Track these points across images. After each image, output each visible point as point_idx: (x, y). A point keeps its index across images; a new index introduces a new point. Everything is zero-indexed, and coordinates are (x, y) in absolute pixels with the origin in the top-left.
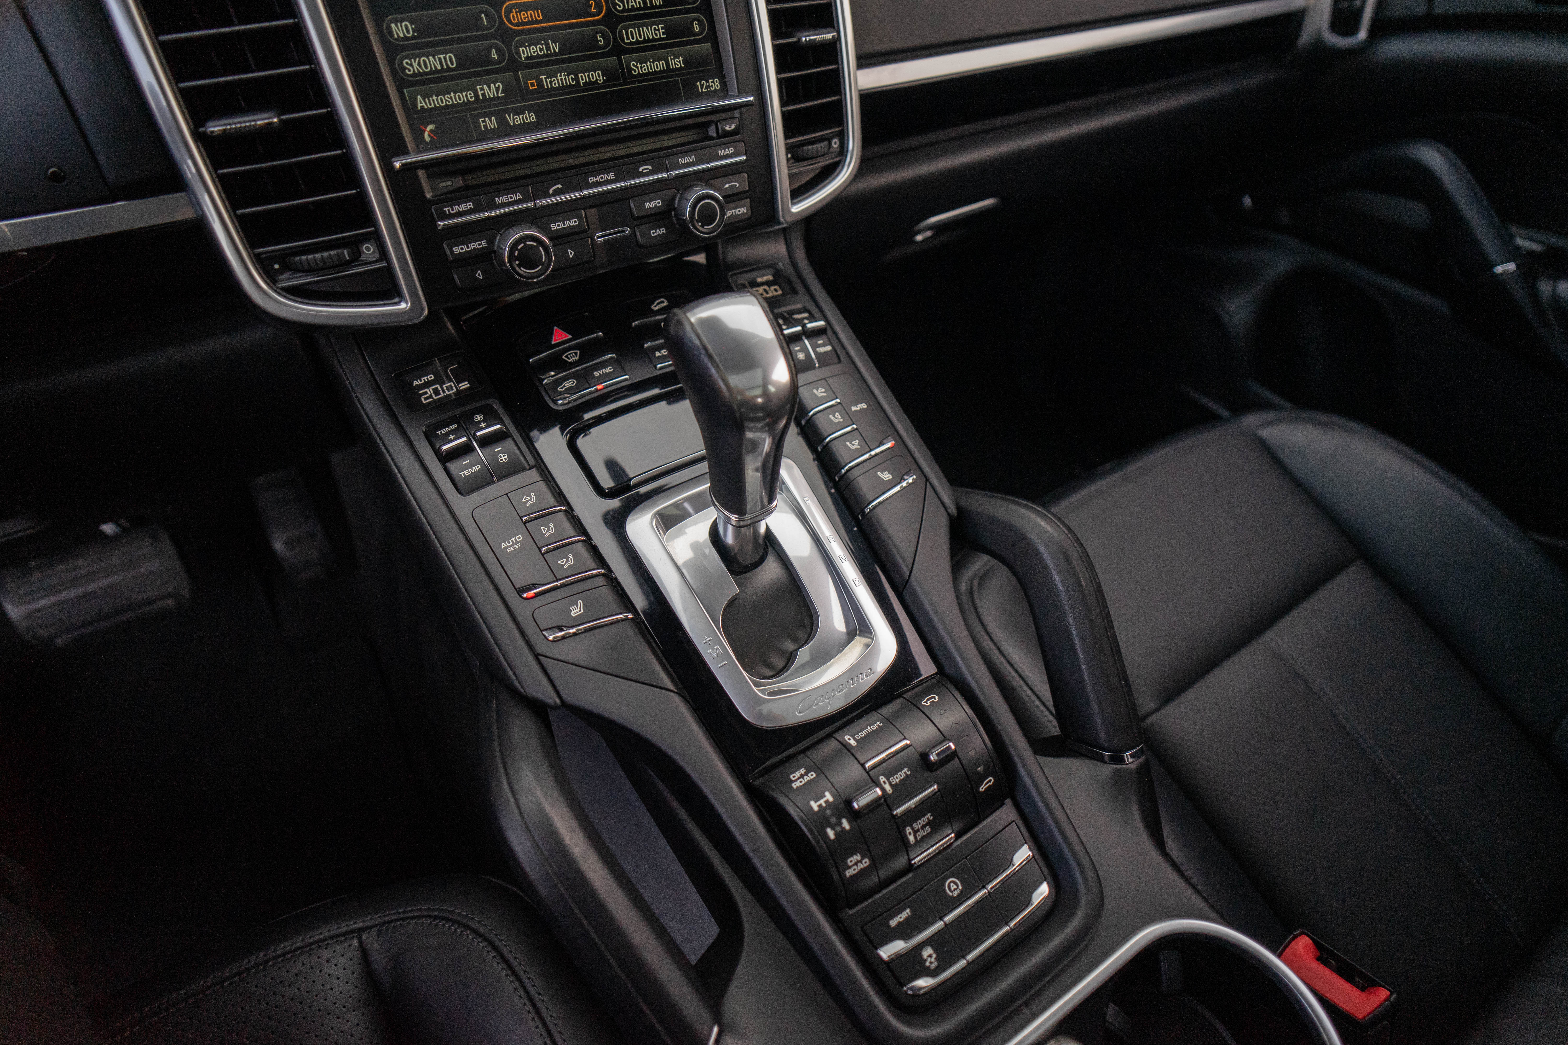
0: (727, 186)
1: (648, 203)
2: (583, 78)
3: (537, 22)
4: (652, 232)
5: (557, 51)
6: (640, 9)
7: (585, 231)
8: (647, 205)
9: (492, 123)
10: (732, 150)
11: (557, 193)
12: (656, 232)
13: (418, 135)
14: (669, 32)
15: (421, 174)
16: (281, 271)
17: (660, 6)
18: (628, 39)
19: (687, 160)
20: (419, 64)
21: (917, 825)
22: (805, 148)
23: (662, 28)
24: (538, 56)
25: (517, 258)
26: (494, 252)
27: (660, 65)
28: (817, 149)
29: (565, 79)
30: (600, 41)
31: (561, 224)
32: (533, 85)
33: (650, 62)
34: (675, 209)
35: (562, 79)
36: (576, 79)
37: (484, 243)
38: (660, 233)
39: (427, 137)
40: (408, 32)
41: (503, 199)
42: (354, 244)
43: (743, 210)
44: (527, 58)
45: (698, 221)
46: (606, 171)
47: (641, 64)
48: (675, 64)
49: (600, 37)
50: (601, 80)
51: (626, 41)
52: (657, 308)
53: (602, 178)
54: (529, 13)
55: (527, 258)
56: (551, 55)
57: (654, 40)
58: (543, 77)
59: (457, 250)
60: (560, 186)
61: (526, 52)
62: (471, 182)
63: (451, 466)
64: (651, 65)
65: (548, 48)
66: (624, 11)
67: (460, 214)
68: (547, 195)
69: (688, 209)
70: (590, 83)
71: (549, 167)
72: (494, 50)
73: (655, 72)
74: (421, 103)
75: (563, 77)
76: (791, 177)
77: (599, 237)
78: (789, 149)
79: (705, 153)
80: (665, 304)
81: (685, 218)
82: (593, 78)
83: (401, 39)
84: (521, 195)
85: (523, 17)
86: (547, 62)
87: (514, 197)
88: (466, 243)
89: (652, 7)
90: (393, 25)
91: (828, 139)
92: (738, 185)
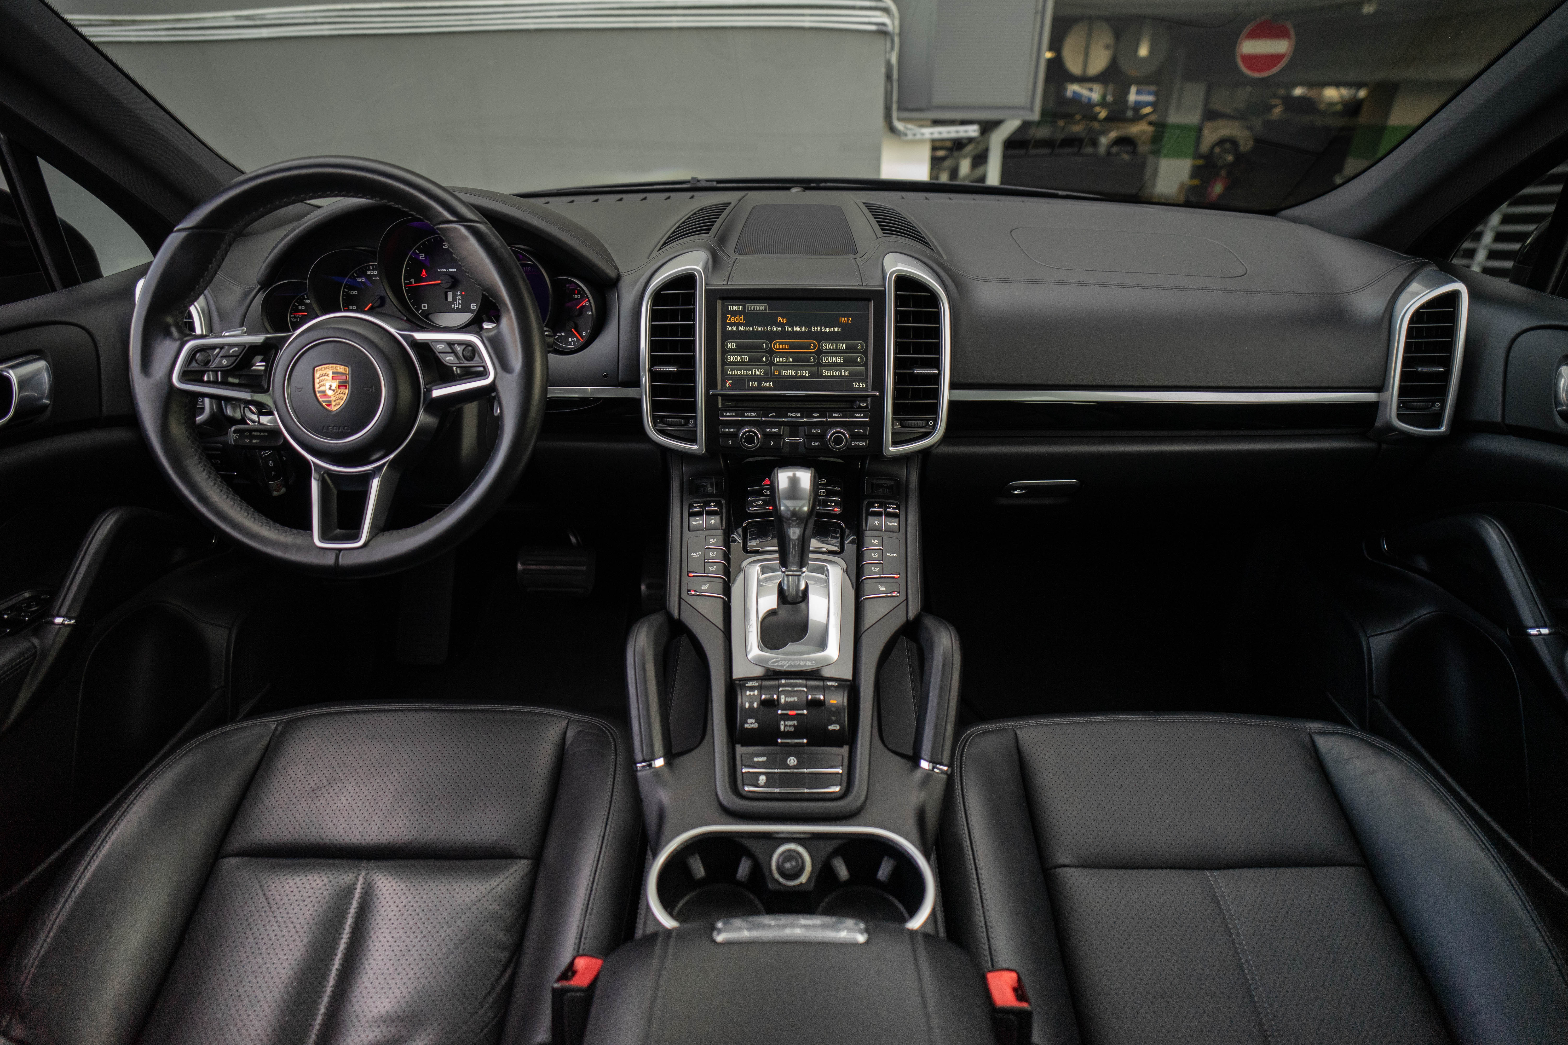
0: (853, 431)
2: (799, 373)
3: (786, 349)
4: (813, 443)
5: (791, 361)
6: (834, 349)
7: (781, 435)
8: (813, 431)
9: (755, 384)
10: (862, 415)
11: (772, 417)
13: (724, 383)
14: (845, 360)
15: (720, 399)
16: (659, 423)
17: (843, 349)
18: (825, 360)
19: (837, 415)
20: (733, 358)
21: (789, 723)
22: (909, 422)
23: (842, 358)
24: (782, 362)
25: (744, 438)
26: (737, 434)
27: (837, 373)
28: (915, 423)
30: (812, 360)
31: (770, 430)
32: (777, 373)
33: (832, 371)
35: (790, 372)
36: (796, 373)
37: (735, 430)
39: (727, 385)
40: (732, 347)
41: (748, 414)
42: (687, 419)
43: (860, 444)
44: (777, 362)
45: (832, 442)
46: (798, 412)
47: (828, 371)
48: (845, 374)
49: (812, 358)
51: (823, 361)
53: (796, 415)
54: (783, 346)
55: (750, 439)
56: (788, 362)
57: (837, 362)
58: (782, 370)
59: (724, 430)
60: (775, 414)
61: (777, 360)
62: (738, 405)
63: (691, 519)
65: (787, 359)
66: (825, 349)
67: (729, 416)
68: (768, 417)
69: (830, 436)
70: (803, 376)
72: (764, 357)
73: (834, 376)
74: (729, 372)
76: (896, 433)
77: (787, 439)
78: (896, 420)
79: (847, 414)
80: (825, 482)
81: (827, 439)
82: (804, 374)
83: (729, 348)
84: (755, 414)
85: (781, 347)
86: (786, 365)
87: (753, 414)
88: (728, 429)
89: (839, 349)
90: (727, 344)
91: (924, 419)
92: (862, 431)
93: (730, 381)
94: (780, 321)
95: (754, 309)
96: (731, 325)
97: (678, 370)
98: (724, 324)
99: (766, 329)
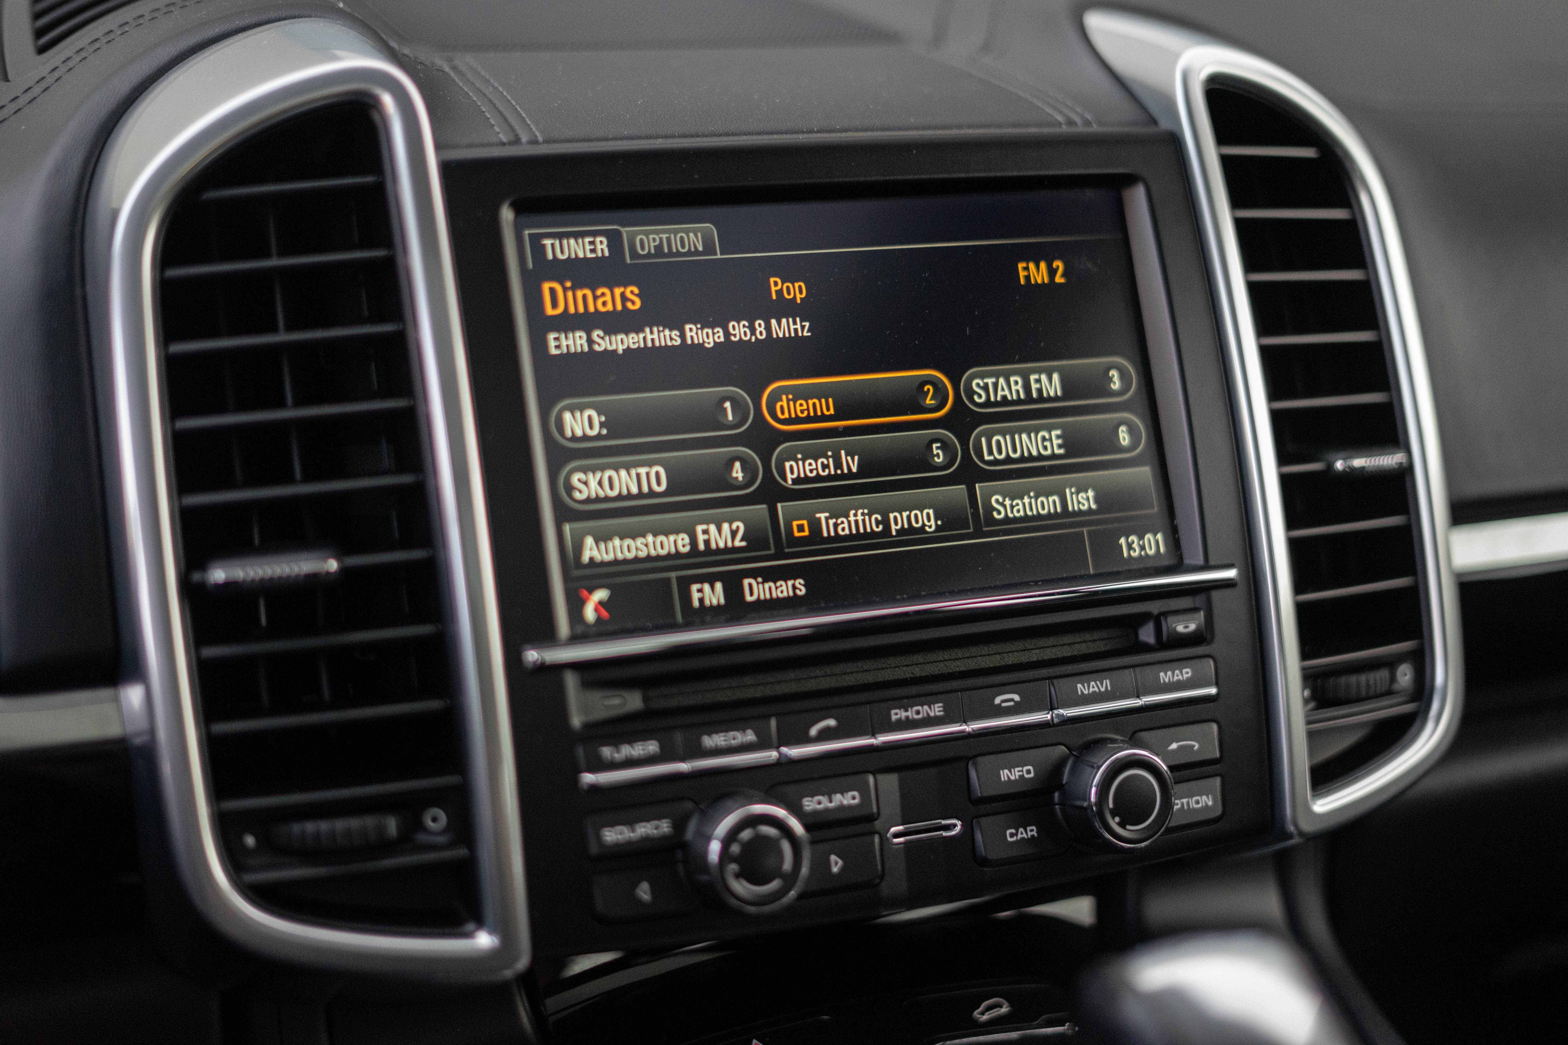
0: (1174, 746)
1: (1006, 771)
2: (898, 521)
3: (824, 418)
4: (1008, 832)
5: (854, 470)
6: (1019, 401)
7: (871, 818)
8: (1005, 774)
9: (714, 595)
11: (826, 735)
12: (1016, 834)
13: (578, 608)
14: (1072, 445)
15: (571, 680)
16: (257, 851)
17: (1056, 399)
18: (991, 453)
19: (1093, 687)
20: (600, 483)
22: (1343, 680)
23: (1058, 437)
24: (819, 478)
25: (734, 860)
26: (684, 846)
27: (1049, 504)
28: (1368, 682)
29: (864, 521)
30: (938, 456)
31: (824, 799)
32: (801, 528)
33: (1030, 497)
34: (1060, 787)
36: (886, 522)
37: (665, 826)
38: (1025, 835)
40: (591, 427)
41: (719, 740)
43: (1207, 801)
44: (797, 481)
45: (1114, 814)
46: (928, 698)
47: (1012, 499)
48: (1079, 503)
49: (937, 448)
50: (932, 526)
51: (987, 458)
52: (985, 1017)
53: (918, 713)
54: (811, 402)
55: (756, 861)
56: (843, 477)
57: (1040, 457)
58: (822, 516)
59: (610, 836)
60: (832, 722)
61: (795, 470)
62: (659, 704)
64: (1030, 504)
65: (838, 465)
66: (988, 403)
67: (630, 763)
68: (804, 739)
69: (1094, 790)
70: (911, 530)
71: (811, 685)
72: (737, 465)
73: (1039, 517)
74: (591, 550)
75: (860, 518)
76: (1312, 735)
77: (897, 835)
78: (1310, 678)
79: (1128, 677)
80: (1005, 1010)
81: (1085, 804)
82: (917, 522)
83: (574, 438)
84: (750, 736)
85: (801, 408)
86: (834, 489)
87: (740, 738)
88: (631, 823)
89: (1041, 399)
90: (567, 416)
91: (1391, 664)
92: (1196, 747)
93: (601, 595)
94: (779, 293)
95: (659, 248)
97: (344, 571)
99: (727, 334)
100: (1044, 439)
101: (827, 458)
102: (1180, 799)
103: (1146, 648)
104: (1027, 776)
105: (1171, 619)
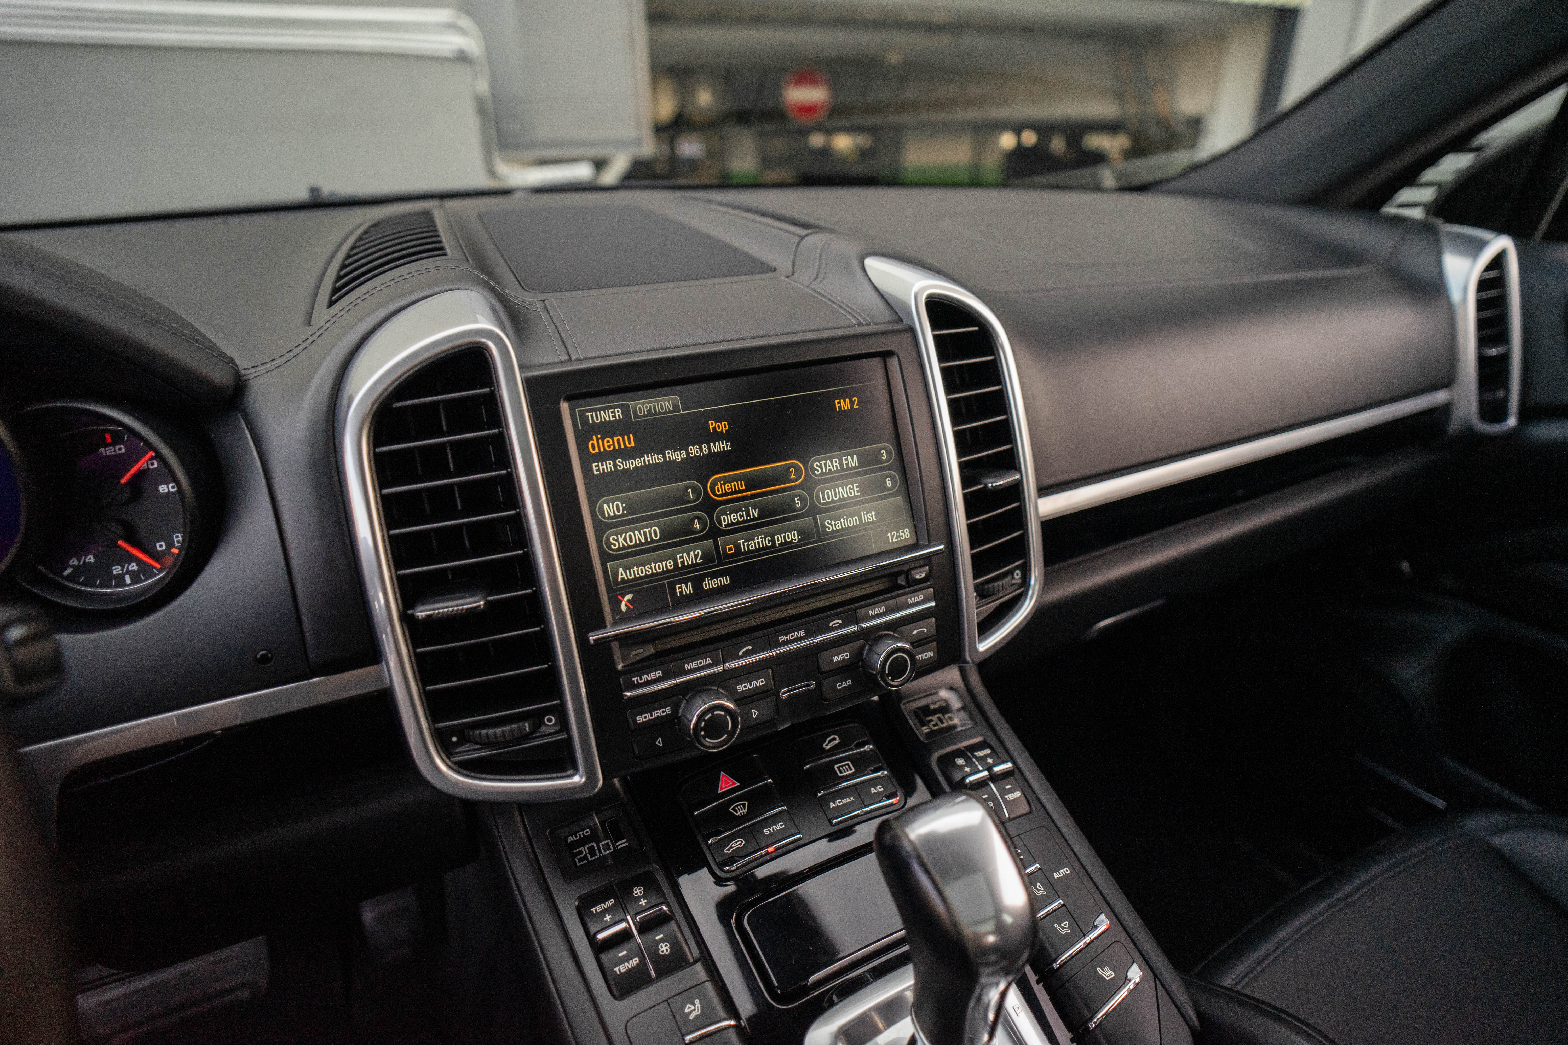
0: (915, 632)
1: (836, 657)
2: (779, 539)
3: (740, 491)
4: (838, 684)
5: (756, 516)
6: (837, 471)
7: (770, 690)
8: (835, 659)
9: (687, 589)
10: (921, 597)
11: (747, 654)
12: (842, 685)
13: (615, 606)
14: (864, 490)
15: (615, 645)
16: (458, 744)
17: (856, 467)
18: (824, 499)
19: (877, 611)
20: (625, 539)
22: (991, 585)
23: (857, 487)
24: (738, 523)
25: (702, 729)
26: (678, 718)
27: (853, 521)
28: (1001, 585)
29: (762, 541)
30: (798, 503)
31: (747, 684)
32: (730, 549)
33: (844, 519)
34: (863, 660)
35: (760, 541)
36: (773, 541)
37: (668, 710)
38: (846, 685)
39: (623, 608)
40: (618, 511)
41: (693, 665)
42: (537, 718)
43: (930, 654)
44: (728, 525)
45: (888, 675)
46: (797, 628)
47: (835, 521)
48: (868, 518)
49: (798, 500)
50: (796, 539)
51: (822, 502)
52: (828, 747)
53: (792, 636)
54: (733, 484)
55: (714, 726)
56: (751, 520)
57: (848, 498)
58: (741, 541)
59: (640, 719)
60: (750, 647)
61: (726, 520)
62: (662, 649)
63: (605, 957)
64: (844, 522)
65: (748, 514)
66: (822, 474)
67: (648, 683)
68: (737, 658)
69: (880, 663)
70: (786, 543)
71: (740, 627)
72: (696, 520)
73: (849, 528)
74: (622, 575)
75: (760, 540)
77: (783, 694)
78: (977, 588)
80: (837, 741)
81: (875, 672)
82: (789, 539)
83: (610, 518)
84: (709, 661)
85: (728, 488)
86: (746, 527)
87: (704, 662)
88: (650, 712)
89: (848, 468)
90: (605, 506)
91: (1011, 572)
92: (926, 630)
93: (629, 597)
94: (714, 428)
95: (649, 411)
96: (602, 457)
97: (489, 604)
98: (587, 459)
99: (688, 453)
100: (850, 489)
101: (742, 512)
102: (918, 655)
103: (901, 587)
104: (846, 658)
105: (913, 572)
